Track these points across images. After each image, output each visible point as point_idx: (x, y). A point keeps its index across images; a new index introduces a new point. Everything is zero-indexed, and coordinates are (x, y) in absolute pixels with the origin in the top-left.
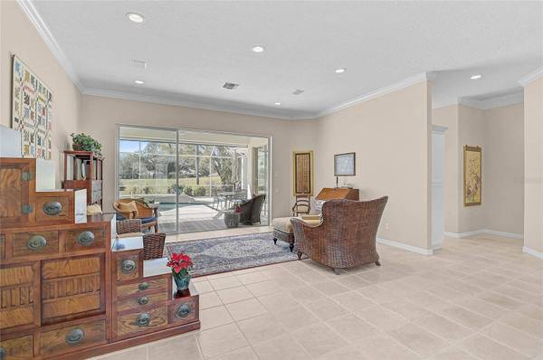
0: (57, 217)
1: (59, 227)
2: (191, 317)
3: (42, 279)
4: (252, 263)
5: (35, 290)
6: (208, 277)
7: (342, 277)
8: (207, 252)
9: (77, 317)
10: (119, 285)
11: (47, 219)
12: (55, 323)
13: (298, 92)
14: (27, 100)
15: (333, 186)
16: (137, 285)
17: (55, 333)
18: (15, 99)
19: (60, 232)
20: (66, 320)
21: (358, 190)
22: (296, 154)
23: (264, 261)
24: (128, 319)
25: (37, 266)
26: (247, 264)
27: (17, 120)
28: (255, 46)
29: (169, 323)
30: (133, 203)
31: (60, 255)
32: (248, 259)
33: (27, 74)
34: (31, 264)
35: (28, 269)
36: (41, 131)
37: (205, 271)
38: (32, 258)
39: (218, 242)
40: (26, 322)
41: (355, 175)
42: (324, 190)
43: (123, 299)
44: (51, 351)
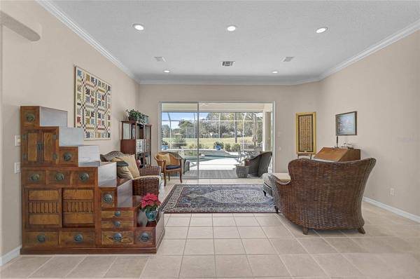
0: (69, 163)
1: (70, 169)
2: (149, 243)
3: (63, 199)
4: (232, 209)
5: (59, 206)
6: (193, 215)
7: (309, 238)
8: (206, 196)
9: (80, 226)
10: (103, 210)
11: (65, 163)
12: (69, 227)
13: (288, 59)
14: (88, 92)
15: (333, 145)
16: (113, 212)
17: (68, 233)
18: (77, 92)
19: (70, 172)
20: (75, 227)
21: (359, 150)
22: (299, 116)
23: (244, 209)
24: (108, 234)
25: (60, 190)
26: (228, 209)
27: (79, 104)
28: (229, 26)
29: (134, 243)
30: (168, 155)
31: (71, 186)
32: (232, 205)
33: (88, 76)
34: (58, 189)
35: (56, 192)
36: (101, 110)
37: (194, 209)
38: (58, 186)
39: (221, 188)
40: (55, 223)
41: (356, 134)
42: (324, 149)
43: (105, 220)
44: (67, 243)
